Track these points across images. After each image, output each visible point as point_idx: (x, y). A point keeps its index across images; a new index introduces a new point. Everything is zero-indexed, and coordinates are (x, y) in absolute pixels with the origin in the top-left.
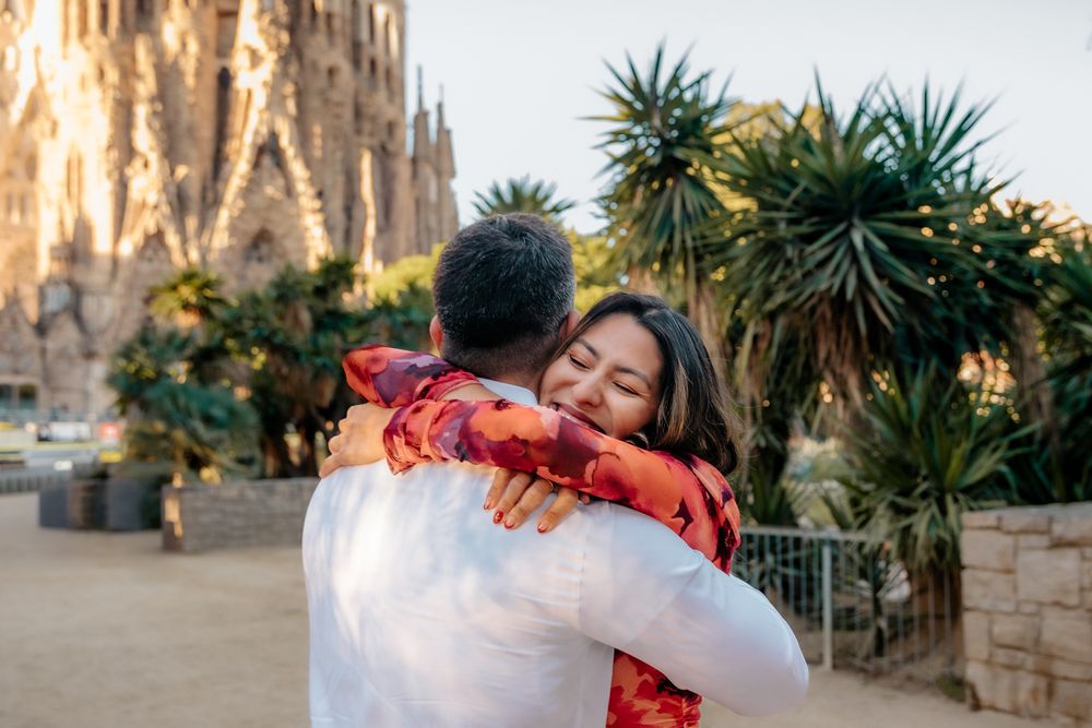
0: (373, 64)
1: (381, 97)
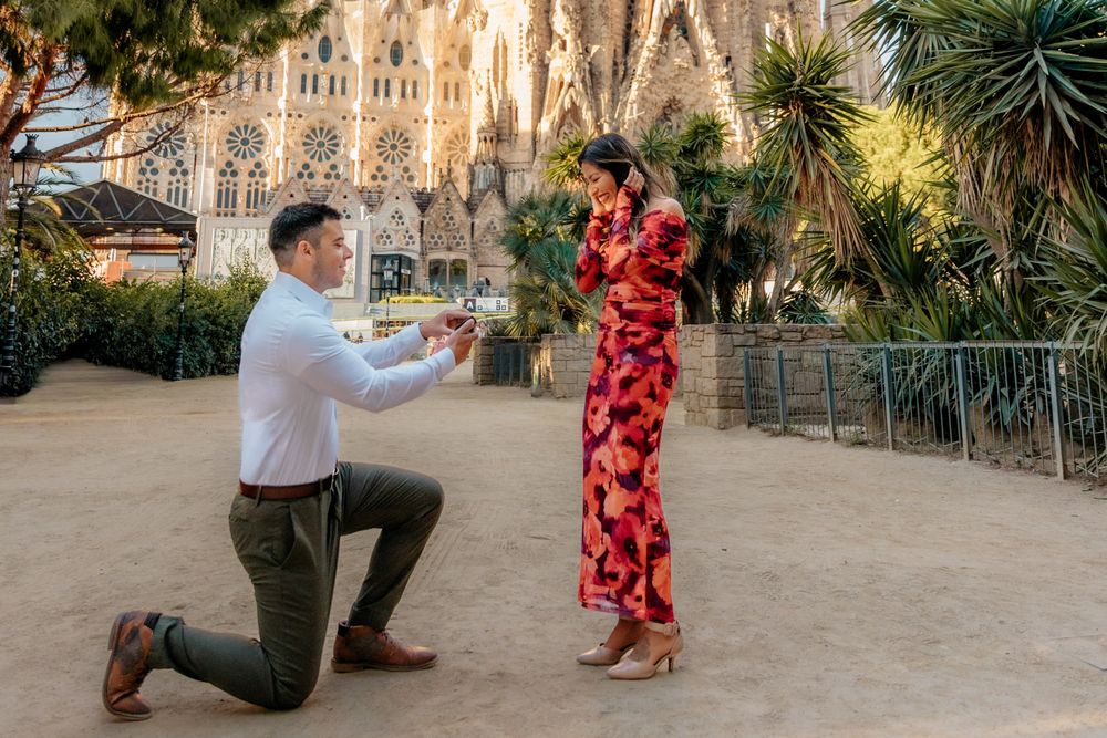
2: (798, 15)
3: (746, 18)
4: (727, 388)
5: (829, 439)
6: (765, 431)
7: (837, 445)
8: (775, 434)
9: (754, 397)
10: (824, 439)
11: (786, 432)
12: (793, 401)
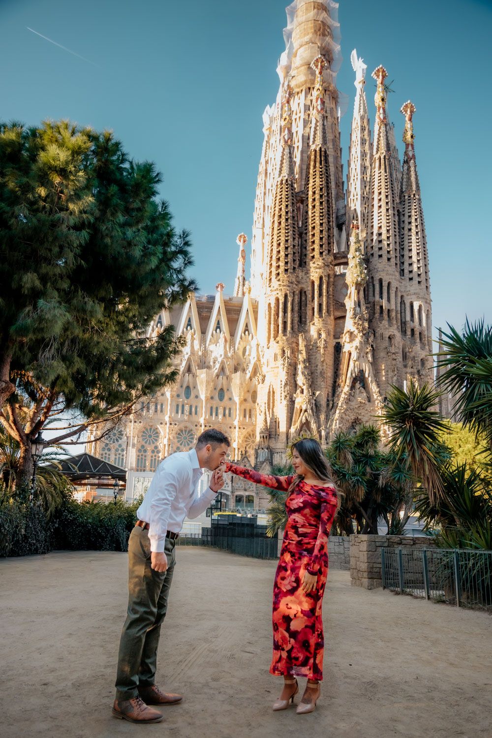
0: (413, 330)
1: (418, 347)
2: (422, 377)
3: (395, 378)
4: (372, 568)
5: (425, 598)
6: (392, 591)
7: (429, 602)
8: (397, 594)
9: (387, 573)
10: (423, 598)
11: (403, 593)
12: (408, 576)
